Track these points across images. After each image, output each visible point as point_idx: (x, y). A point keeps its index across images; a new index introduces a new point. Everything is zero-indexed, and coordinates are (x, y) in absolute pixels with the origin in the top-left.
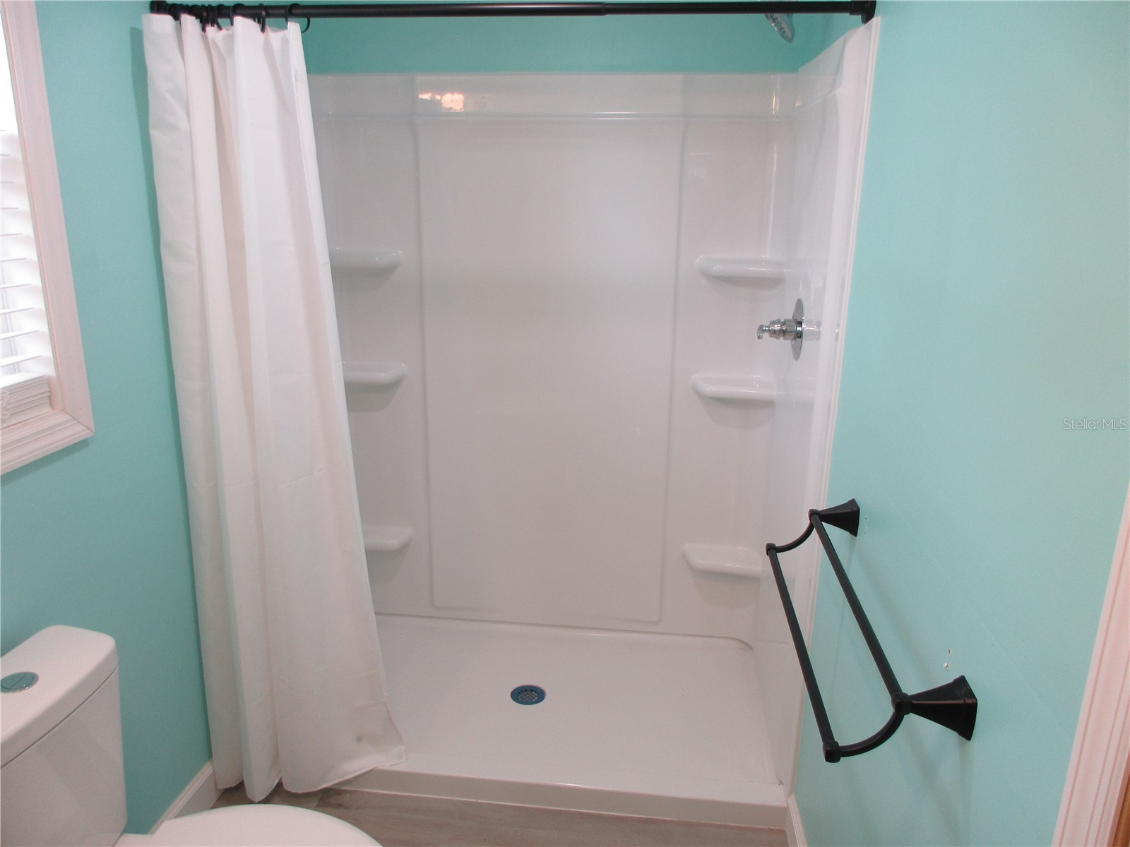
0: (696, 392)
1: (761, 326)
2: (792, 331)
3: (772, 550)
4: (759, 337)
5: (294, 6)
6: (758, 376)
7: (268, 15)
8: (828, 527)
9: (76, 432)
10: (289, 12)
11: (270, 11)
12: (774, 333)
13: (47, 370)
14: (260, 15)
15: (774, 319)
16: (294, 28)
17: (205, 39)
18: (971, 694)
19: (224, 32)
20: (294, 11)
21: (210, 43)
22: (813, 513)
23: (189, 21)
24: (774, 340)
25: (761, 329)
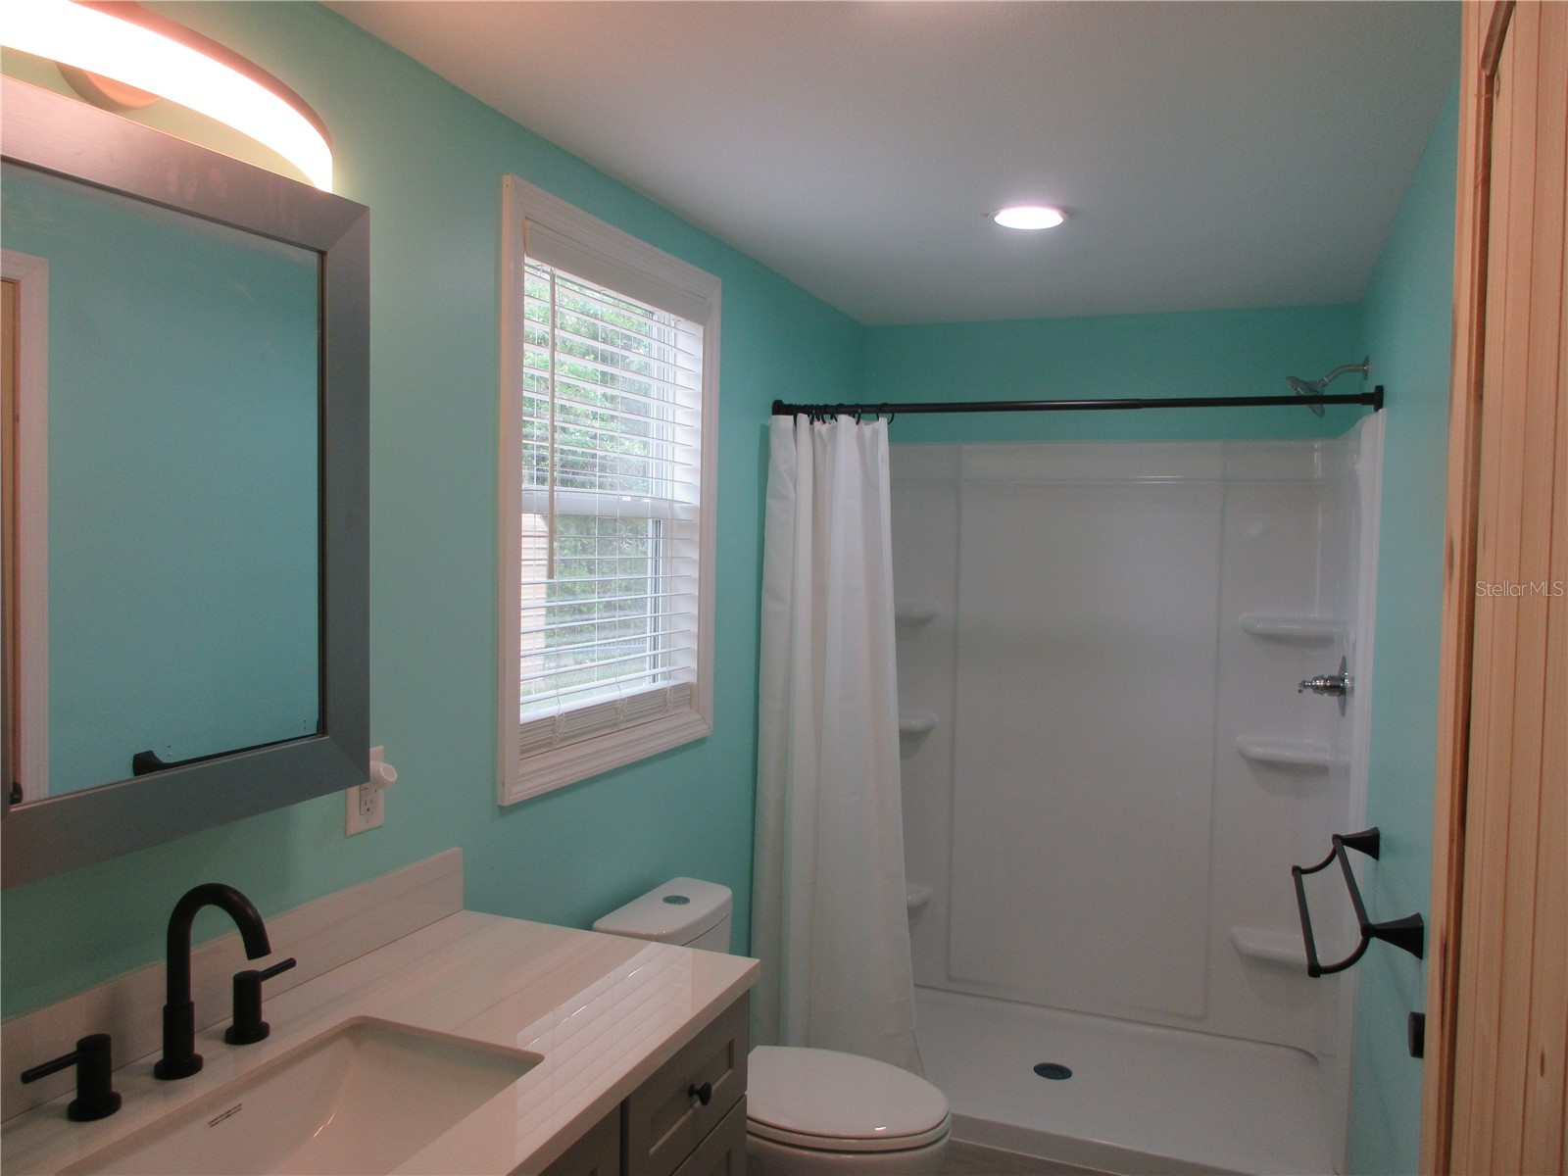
0: (1243, 755)
1: (1304, 682)
2: (1336, 688)
3: (1298, 872)
4: (1300, 691)
5: (885, 405)
6: (1311, 741)
7: (863, 412)
8: (1350, 852)
9: (700, 730)
10: (878, 410)
11: (865, 409)
12: (1316, 688)
13: (691, 678)
14: (858, 411)
15: (1317, 675)
16: (882, 423)
17: (812, 431)
18: (1421, 921)
19: (827, 425)
20: (884, 409)
21: (816, 433)
22: (1336, 837)
23: (803, 418)
24: (1317, 696)
25: (1303, 685)
